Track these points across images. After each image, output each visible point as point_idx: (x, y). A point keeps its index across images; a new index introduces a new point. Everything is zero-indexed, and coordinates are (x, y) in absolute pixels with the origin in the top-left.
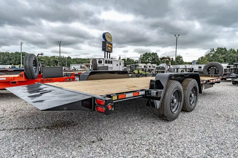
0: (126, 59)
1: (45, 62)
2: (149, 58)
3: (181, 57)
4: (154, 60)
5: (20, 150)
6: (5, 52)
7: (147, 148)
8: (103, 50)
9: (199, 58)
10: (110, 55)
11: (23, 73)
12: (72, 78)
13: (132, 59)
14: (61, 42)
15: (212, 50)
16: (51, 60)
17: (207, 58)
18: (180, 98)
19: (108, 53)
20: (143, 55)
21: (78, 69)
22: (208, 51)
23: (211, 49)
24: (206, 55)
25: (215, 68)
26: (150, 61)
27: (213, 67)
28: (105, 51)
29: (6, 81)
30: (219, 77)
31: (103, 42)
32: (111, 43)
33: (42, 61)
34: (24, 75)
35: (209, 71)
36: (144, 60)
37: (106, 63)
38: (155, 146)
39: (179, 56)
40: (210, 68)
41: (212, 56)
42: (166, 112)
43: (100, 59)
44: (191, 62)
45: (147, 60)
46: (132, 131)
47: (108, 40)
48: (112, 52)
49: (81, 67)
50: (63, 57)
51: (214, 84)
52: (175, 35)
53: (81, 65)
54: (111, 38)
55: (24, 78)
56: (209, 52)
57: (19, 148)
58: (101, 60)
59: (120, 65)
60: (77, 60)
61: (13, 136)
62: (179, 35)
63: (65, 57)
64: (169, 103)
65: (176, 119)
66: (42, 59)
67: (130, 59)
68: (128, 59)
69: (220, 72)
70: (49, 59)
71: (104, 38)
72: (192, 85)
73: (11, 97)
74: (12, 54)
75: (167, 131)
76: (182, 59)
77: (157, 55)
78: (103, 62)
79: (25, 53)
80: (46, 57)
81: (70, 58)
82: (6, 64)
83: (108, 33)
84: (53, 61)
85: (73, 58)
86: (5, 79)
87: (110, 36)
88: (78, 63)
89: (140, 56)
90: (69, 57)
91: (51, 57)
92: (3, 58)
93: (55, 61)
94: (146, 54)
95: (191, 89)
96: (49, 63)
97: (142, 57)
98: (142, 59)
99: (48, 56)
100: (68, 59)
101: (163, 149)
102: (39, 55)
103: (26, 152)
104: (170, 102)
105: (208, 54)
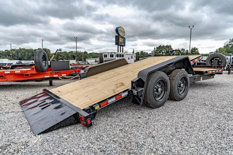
0: (140, 52)
1: (64, 57)
2: (163, 51)
3: (197, 49)
4: (168, 53)
5: (20, 126)
6: (29, 49)
7: (121, 128)
8: (116, 44)
9: (217, 49)
10: (123, 48)
11: (33, 67)
12: (78, 71)
13: (146, 52)
14: (77, 38)
15: (231, 41)
16: (70, 55)
17: (225, 49)
18: (166, 88)
19: (121, 47)
20: (157, 48)
21: (93, 63)
22: (227, 41)
23: (230, 39)
24: (225, 46)
25: (218, 59)
26: (164, 54)
27: (216, 59)
28: (118, 45)
29: (21, 74)
30: (222, 68)
31: (116, 36)
32: (124, 37)
33: (61, 56)
34: (35, 69)
35: (212, 62)
36: (158, 53)
37: (117, 57)
38: (129, 127)
39: (195, 48)
40: (213, 59)
41: (231, 47)
42: (149, 100)
43: (111, 53)
44: (208, 54)
45: (161, 53)
46: (115, 116)
47: (121, 34)
48: (125, 46)
49: (96, 61)
50: (80, 52)
51: (214, 75)
52: (189, 27)
53: (96, 59)
54: (124, 32)
55: (35, 71)
56: (228, 43)
57: (20, 125)
58: (113, 54)
59: (132, 58)
60: (93, 55)
61: (18, 117)
62: (193, 26)
63: (81, 52)
64: (151, 92)
65: (162, 107)
66: (61, 55)
67: (144, 52)
68: (142, 52)
69: (223, 63)
70: (67, 54)
71: (117, 33)
72: (181, 75)
73: (27, 88)
74: (35, 50)
75: (146, 116)
76: (198, 51)
77: (171, 47)
78: (114, 56)
79: (46, 49)
80: (65, 52)
81: (87, 52)
82: (31, 59)
83: (121, 27)
84: (71, 56)
85: (90, 53)
86: (19, 72)
87: (123, 30)
88: (94, 57)
89: (154, 49)
90: (85, 52)
91: (69, 52)
92: (28, 54)
93: (73, 56)
94: (160, 46)
95: (179, 79)
96: (67, 58)
97: (156, 49)
98: (156, 52)
99: (66, 51)
100: (84, 54)
101: (134, 130)
102: (58, 51)
103: (24, 127)
104: (152, 90)
105: (227, 45)
